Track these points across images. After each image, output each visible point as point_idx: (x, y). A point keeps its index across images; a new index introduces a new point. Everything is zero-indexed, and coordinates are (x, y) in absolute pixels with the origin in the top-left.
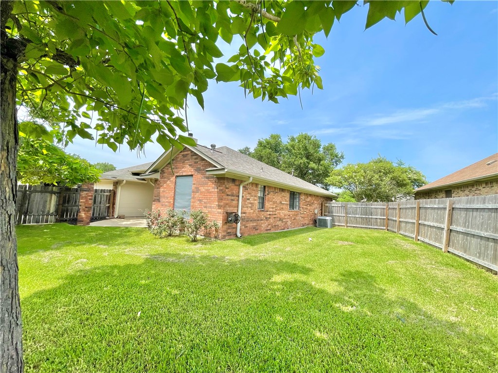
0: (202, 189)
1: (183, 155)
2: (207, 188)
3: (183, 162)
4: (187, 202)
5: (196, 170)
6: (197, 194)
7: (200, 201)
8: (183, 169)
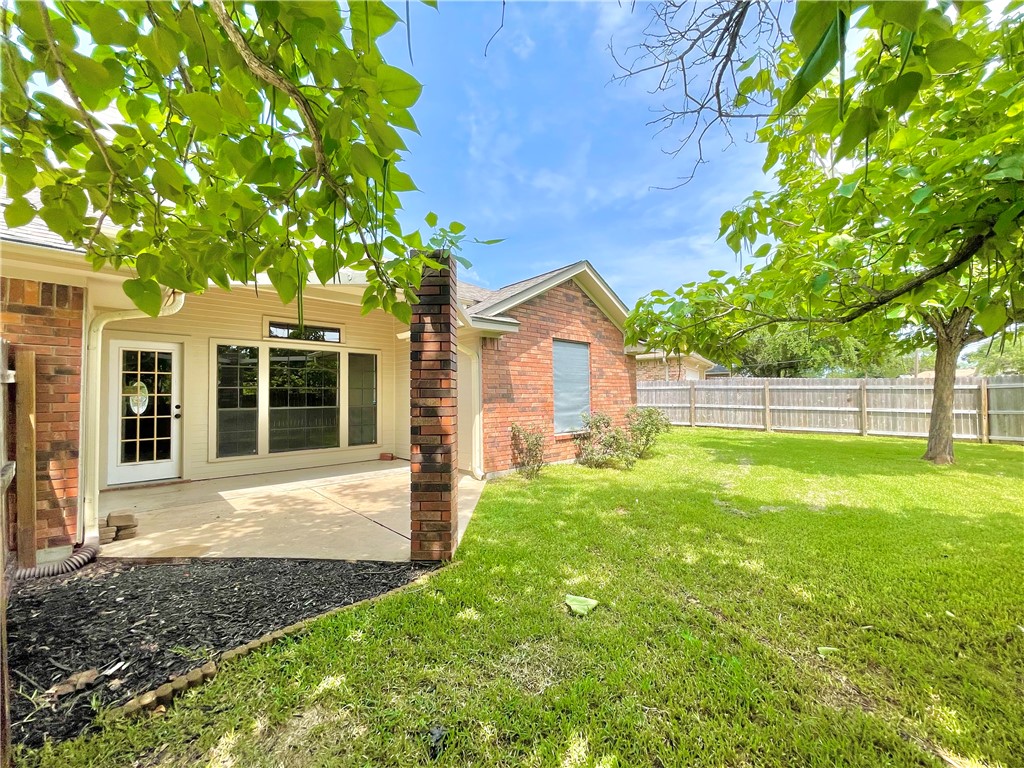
0: (609, 372)
1: (566, 295)
2: (614, 370)
3: (569, 313)
4: (581, 396)
5: (595, 335)
6: (601, 380)
7: (607, 392)
8: (568, 327)
